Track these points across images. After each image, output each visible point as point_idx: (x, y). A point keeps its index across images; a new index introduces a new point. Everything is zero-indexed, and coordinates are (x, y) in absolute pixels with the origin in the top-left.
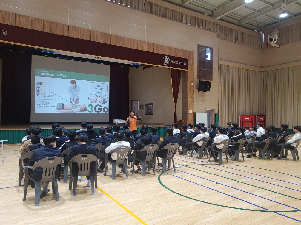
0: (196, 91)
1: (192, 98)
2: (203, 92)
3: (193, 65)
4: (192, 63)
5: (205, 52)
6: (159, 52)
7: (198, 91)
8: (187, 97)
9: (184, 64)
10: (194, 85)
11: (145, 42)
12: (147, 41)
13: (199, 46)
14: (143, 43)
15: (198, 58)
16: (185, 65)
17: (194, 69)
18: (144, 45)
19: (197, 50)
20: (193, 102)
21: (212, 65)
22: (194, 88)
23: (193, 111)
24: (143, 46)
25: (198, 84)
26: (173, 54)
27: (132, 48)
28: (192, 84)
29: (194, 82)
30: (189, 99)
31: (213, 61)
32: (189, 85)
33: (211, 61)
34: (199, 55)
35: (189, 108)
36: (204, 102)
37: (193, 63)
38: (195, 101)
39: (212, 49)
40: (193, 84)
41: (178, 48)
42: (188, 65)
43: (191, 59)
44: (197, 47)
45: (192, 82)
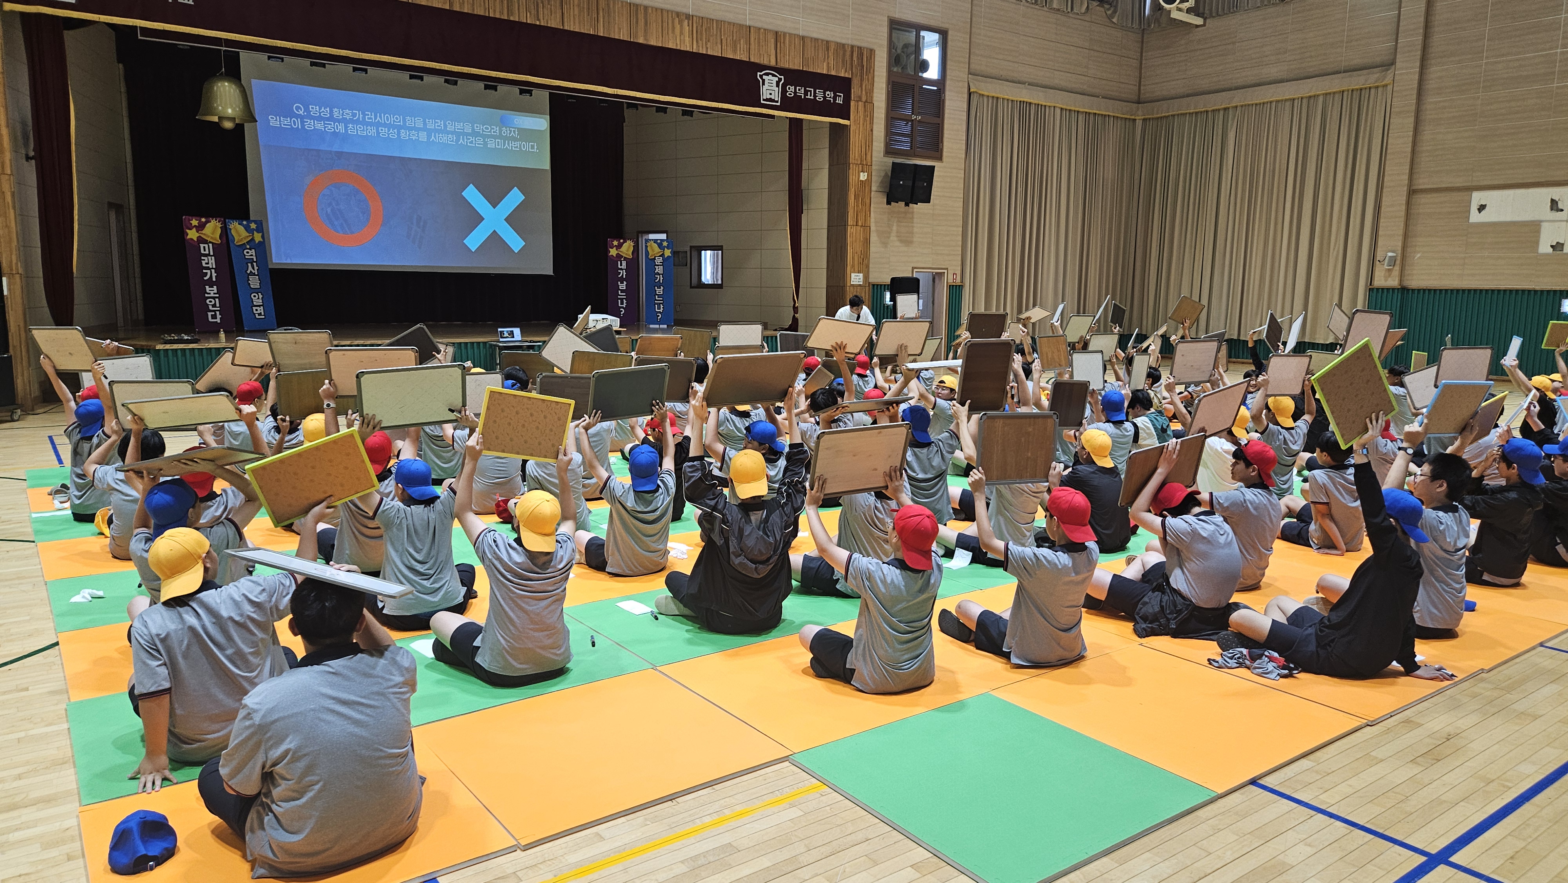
0: (878, 200)
1: (866, 227)
2: (907, 205)
3: (869, 103)
4: (866, 93)
5: (917, 48)
6: (741, 55)
7: (889, 203)
8: (845, 225)
9: (835, 99)
10: (874, 179)
11: (688, 17)
12: (694, 13)
13: (896, 25)
14: (681, 22)
15: (890, 72)
16: (839, 101)
17: (872, 118)
18: (686, 29)
19: (885, 43)
20: (867, 242)
21: (944, 101)
22: (874, 188)
23: (866, 278)
24: (681, 33)
25: (886, 174)
26: (794, 63)
27: (641, 40)
28: (863, 176)
29: (874, 167)
30: (853, 233)
31: (948, 83)
32: (852, 179)
33: (941, 83)
34: (895, 59)
35: (853, 266)
36: (907, 241)
37: (870, 92)
38: (874, 238)
39: (944, 34)
40: (870, 176)
41: (815, 35)
42: (852, 103)
43: (862, 80)
44: (884, 30)
45: (866, 166)
